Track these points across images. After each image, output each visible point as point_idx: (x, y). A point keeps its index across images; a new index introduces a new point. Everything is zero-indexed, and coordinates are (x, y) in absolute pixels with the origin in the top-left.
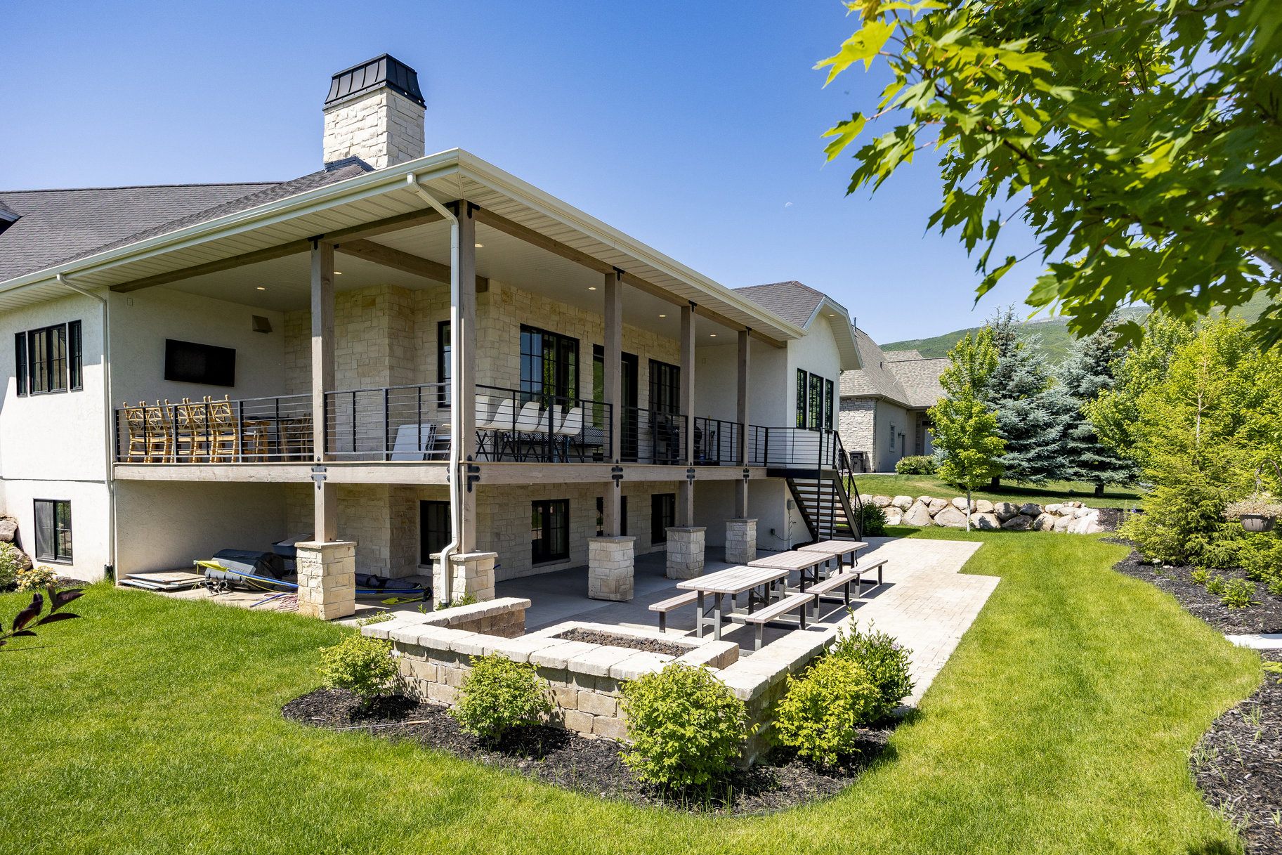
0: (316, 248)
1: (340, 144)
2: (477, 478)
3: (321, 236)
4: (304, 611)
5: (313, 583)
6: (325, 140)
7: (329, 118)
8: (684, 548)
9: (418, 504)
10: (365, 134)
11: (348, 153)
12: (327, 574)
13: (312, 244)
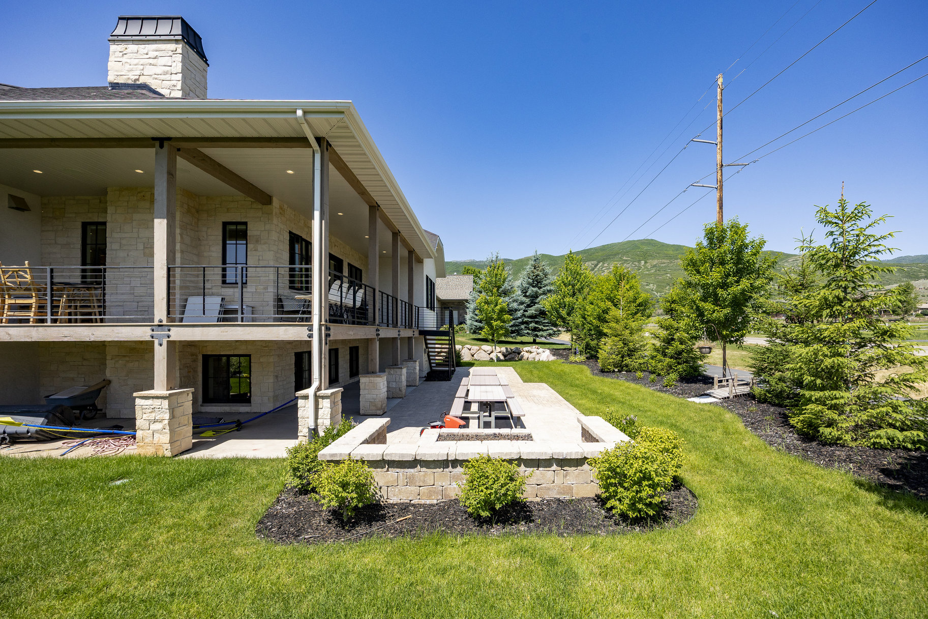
0: (162, 146)
1: (129, 71)
2: (329, 335)
3: (169, 139)
4: (149, 451)
5: (157, 426)
6: (109, 64)
7: (113, 48)
8: (398, 379)
9: (200, 358)
10: (159, 70)
11: (138, 80)
12: (173, 416)
13: (157, 144)
